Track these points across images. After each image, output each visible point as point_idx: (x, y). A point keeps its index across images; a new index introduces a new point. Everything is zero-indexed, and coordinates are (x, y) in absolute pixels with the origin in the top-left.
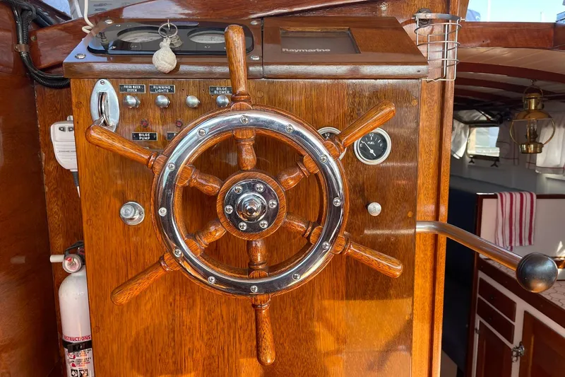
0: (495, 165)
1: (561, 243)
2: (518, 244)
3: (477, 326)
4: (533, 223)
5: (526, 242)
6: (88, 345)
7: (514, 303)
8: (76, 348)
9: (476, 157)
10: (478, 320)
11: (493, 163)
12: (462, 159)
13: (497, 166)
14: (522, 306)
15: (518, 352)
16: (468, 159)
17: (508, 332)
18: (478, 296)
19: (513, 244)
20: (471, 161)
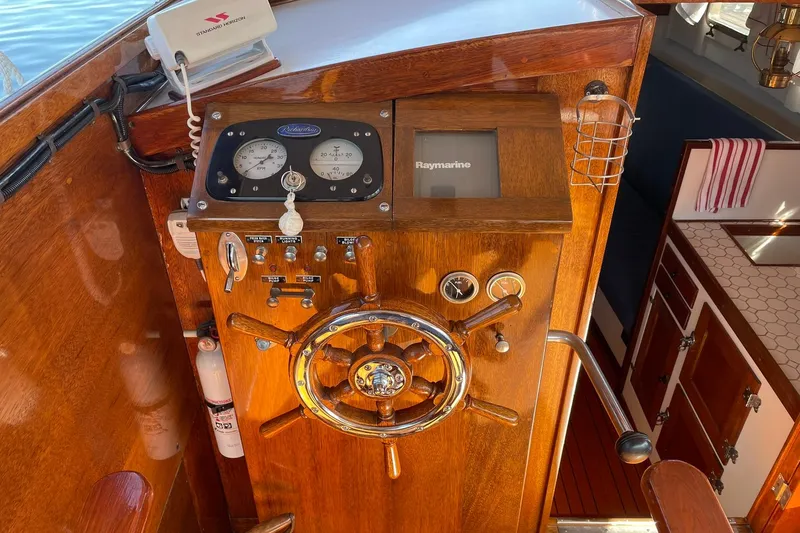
0: (741, 48)
1: (784, 203)
2: (726, 204)
3: (653, 294)
4: (753, 179)
5: (737, 204)
6: (230, 405)
7: (697, 289)
8: (218, 409)
9: (718, 27)
10: (655, 289)
11: (737, 43)
12: (698, 25)
13: (743, 50)
14: (703, 296)
15: (686, 343)
16: (706, 28)
17: (684, 316)
18: (660, 263)
19: (719, 206)
20: (710, 33)
